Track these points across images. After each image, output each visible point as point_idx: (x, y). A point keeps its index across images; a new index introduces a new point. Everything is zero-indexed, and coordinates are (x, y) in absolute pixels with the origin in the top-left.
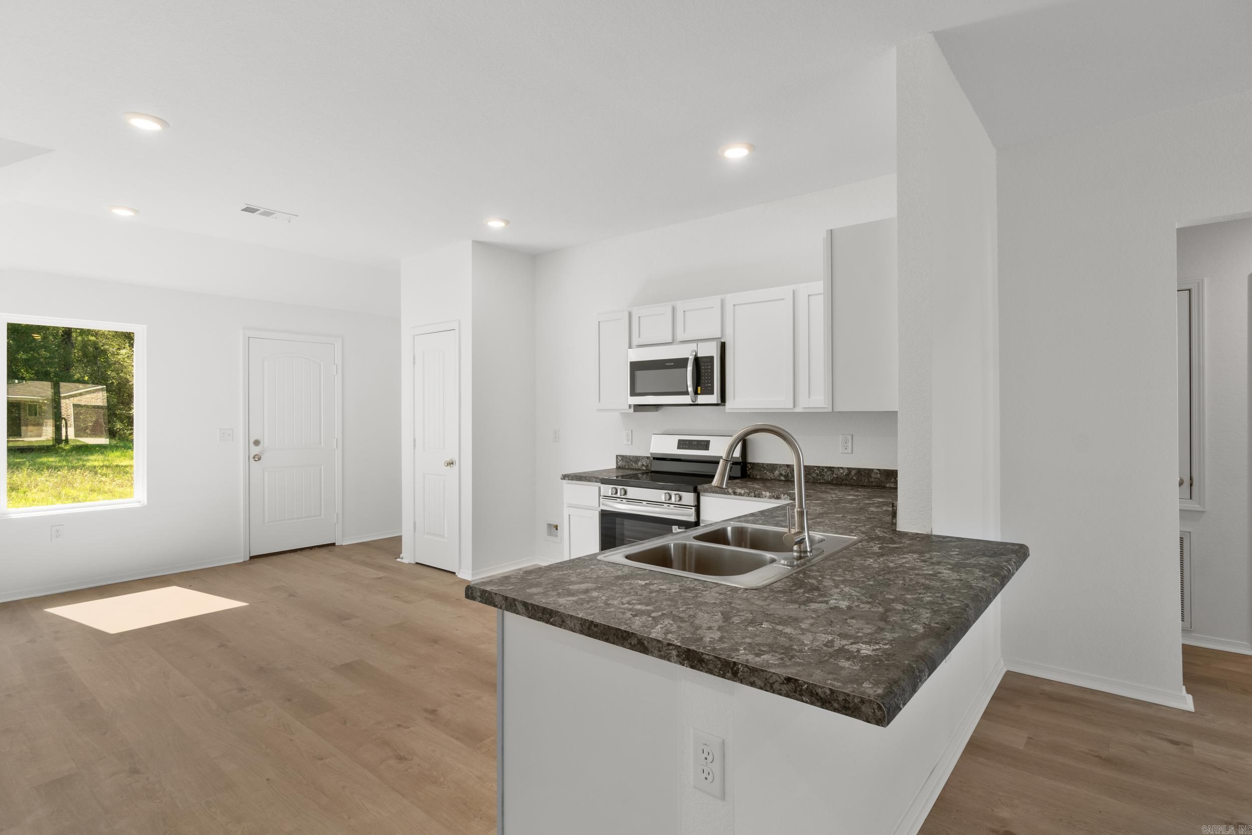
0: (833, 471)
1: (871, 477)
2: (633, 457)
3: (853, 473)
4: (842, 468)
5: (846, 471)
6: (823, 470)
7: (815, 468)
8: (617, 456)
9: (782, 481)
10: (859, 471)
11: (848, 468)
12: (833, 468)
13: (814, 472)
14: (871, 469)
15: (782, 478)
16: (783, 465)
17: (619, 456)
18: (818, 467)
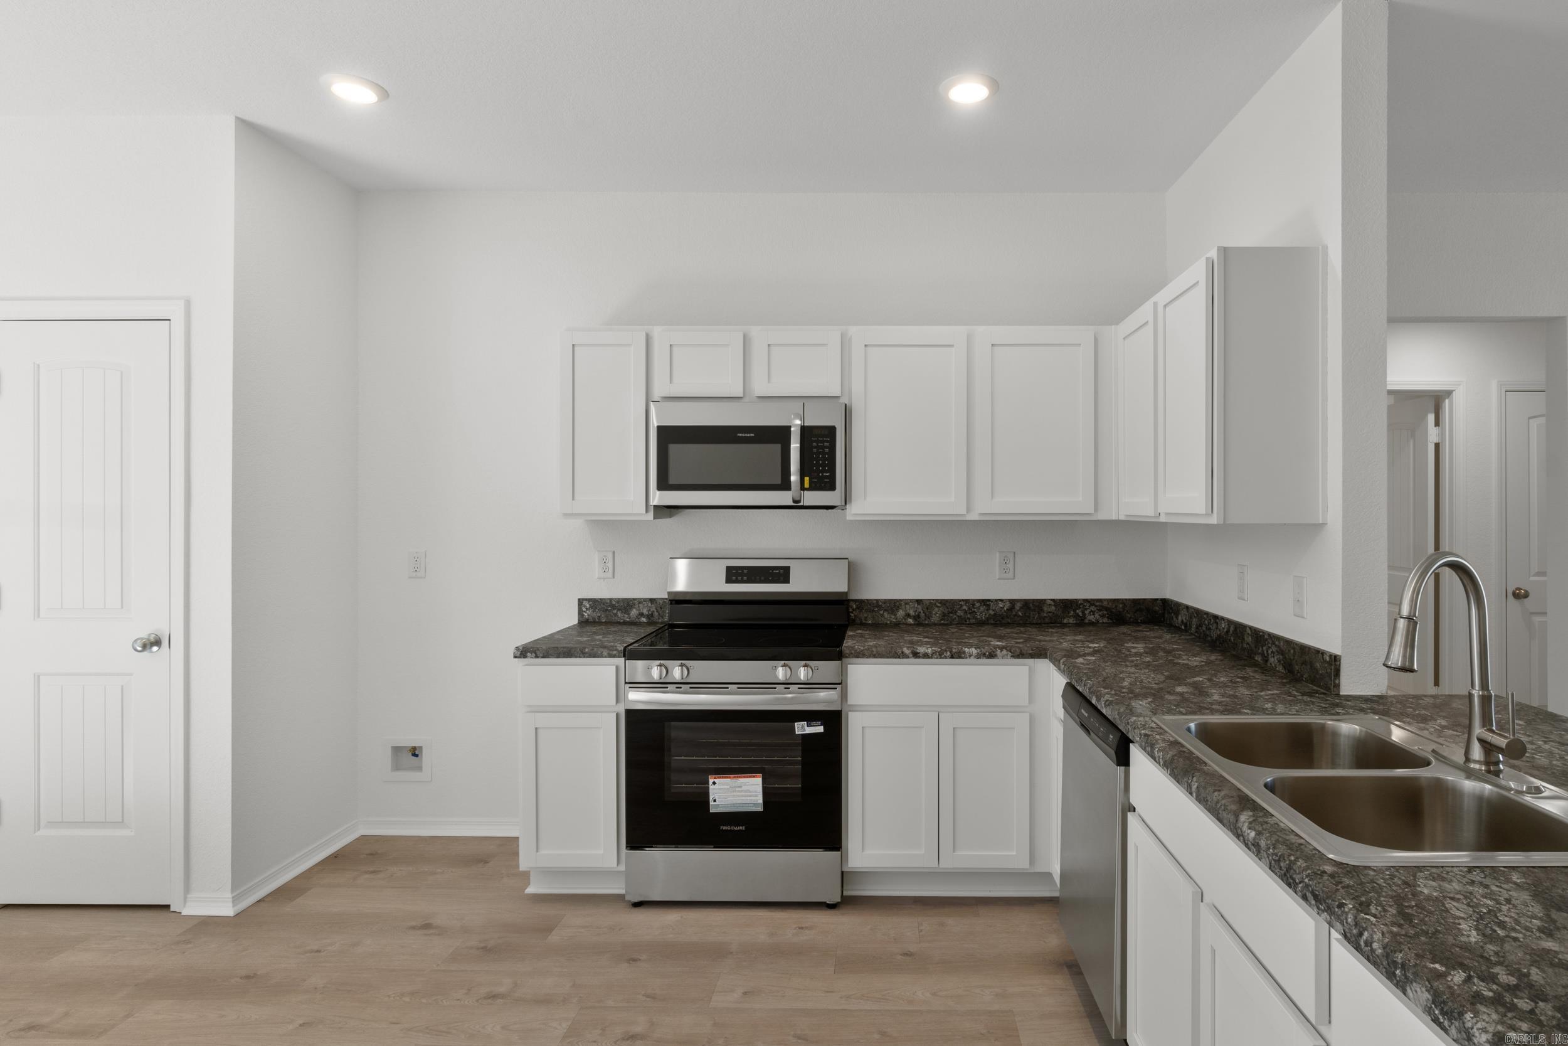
0: (989, 605)
1: (1042, 610)
2: (619, 601)
3: (1018, 606)
4: (1001, 600)
5: (1008, 605)
6: (974, 605)
7: (962, 603)
8: (581, 602)
9: (911, 625)
10: (1027, 604)
11: (1010, 600)
12: (989, 600)
13: (959, 609)
14: (1042, 600)
15: (910, 621)
16: (911, 601)
17: (586, 600)
18: (967, 601)
